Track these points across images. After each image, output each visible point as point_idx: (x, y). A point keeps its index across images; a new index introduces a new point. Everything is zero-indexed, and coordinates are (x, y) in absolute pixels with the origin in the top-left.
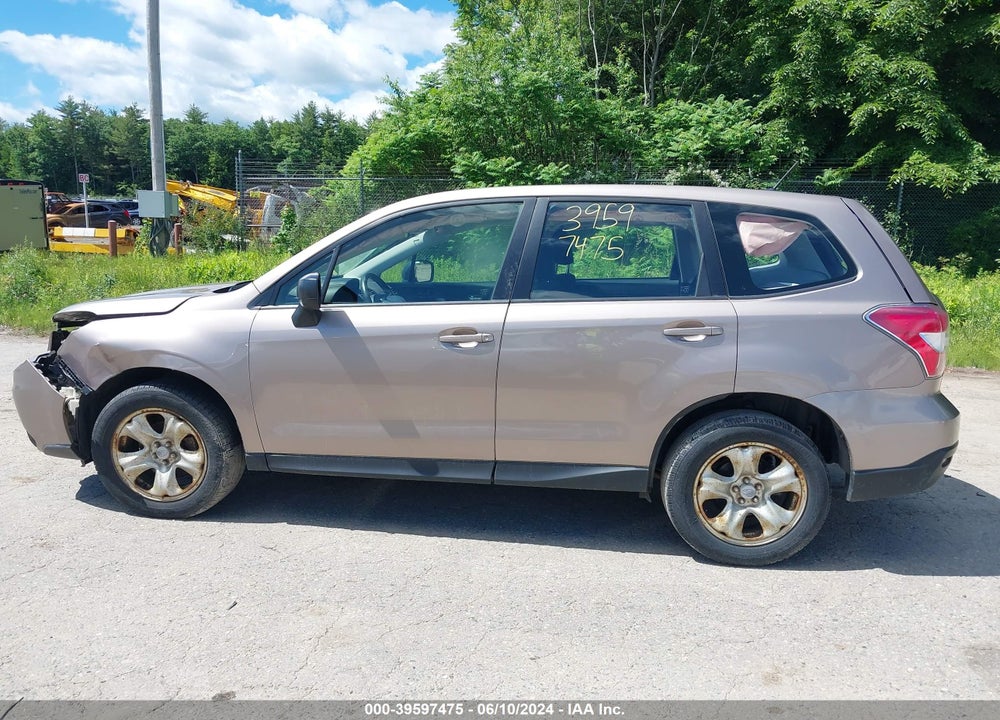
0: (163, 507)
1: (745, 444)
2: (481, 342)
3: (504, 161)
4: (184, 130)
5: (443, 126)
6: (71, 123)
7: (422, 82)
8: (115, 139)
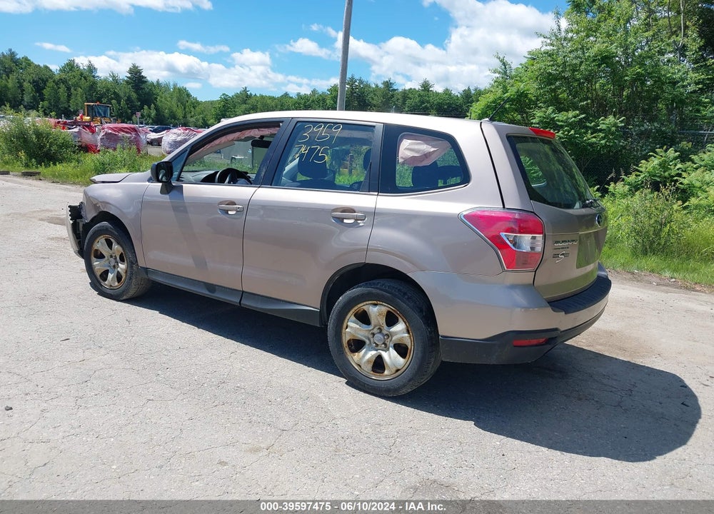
0: (109, 291)
1: (375, 302)
2: (238, 211)
3: (571, 114)
4: (417, 96)
5: (532, 88)
6: (351, 92)
7: (530, 56)
8: (374, 102)
